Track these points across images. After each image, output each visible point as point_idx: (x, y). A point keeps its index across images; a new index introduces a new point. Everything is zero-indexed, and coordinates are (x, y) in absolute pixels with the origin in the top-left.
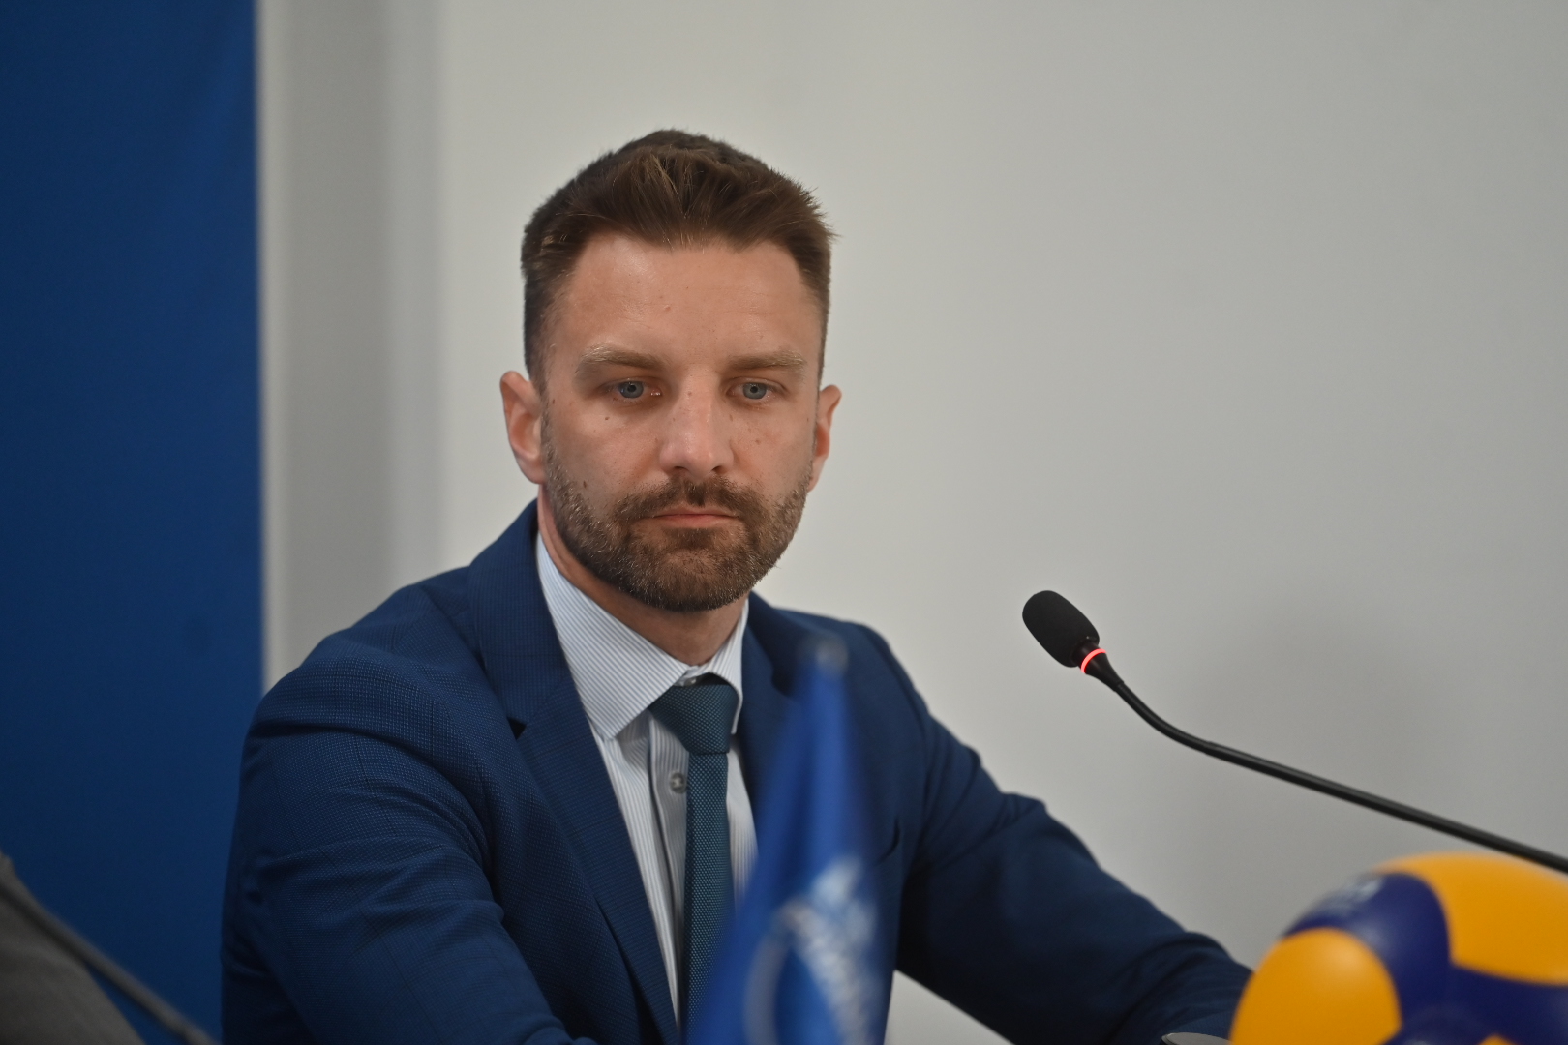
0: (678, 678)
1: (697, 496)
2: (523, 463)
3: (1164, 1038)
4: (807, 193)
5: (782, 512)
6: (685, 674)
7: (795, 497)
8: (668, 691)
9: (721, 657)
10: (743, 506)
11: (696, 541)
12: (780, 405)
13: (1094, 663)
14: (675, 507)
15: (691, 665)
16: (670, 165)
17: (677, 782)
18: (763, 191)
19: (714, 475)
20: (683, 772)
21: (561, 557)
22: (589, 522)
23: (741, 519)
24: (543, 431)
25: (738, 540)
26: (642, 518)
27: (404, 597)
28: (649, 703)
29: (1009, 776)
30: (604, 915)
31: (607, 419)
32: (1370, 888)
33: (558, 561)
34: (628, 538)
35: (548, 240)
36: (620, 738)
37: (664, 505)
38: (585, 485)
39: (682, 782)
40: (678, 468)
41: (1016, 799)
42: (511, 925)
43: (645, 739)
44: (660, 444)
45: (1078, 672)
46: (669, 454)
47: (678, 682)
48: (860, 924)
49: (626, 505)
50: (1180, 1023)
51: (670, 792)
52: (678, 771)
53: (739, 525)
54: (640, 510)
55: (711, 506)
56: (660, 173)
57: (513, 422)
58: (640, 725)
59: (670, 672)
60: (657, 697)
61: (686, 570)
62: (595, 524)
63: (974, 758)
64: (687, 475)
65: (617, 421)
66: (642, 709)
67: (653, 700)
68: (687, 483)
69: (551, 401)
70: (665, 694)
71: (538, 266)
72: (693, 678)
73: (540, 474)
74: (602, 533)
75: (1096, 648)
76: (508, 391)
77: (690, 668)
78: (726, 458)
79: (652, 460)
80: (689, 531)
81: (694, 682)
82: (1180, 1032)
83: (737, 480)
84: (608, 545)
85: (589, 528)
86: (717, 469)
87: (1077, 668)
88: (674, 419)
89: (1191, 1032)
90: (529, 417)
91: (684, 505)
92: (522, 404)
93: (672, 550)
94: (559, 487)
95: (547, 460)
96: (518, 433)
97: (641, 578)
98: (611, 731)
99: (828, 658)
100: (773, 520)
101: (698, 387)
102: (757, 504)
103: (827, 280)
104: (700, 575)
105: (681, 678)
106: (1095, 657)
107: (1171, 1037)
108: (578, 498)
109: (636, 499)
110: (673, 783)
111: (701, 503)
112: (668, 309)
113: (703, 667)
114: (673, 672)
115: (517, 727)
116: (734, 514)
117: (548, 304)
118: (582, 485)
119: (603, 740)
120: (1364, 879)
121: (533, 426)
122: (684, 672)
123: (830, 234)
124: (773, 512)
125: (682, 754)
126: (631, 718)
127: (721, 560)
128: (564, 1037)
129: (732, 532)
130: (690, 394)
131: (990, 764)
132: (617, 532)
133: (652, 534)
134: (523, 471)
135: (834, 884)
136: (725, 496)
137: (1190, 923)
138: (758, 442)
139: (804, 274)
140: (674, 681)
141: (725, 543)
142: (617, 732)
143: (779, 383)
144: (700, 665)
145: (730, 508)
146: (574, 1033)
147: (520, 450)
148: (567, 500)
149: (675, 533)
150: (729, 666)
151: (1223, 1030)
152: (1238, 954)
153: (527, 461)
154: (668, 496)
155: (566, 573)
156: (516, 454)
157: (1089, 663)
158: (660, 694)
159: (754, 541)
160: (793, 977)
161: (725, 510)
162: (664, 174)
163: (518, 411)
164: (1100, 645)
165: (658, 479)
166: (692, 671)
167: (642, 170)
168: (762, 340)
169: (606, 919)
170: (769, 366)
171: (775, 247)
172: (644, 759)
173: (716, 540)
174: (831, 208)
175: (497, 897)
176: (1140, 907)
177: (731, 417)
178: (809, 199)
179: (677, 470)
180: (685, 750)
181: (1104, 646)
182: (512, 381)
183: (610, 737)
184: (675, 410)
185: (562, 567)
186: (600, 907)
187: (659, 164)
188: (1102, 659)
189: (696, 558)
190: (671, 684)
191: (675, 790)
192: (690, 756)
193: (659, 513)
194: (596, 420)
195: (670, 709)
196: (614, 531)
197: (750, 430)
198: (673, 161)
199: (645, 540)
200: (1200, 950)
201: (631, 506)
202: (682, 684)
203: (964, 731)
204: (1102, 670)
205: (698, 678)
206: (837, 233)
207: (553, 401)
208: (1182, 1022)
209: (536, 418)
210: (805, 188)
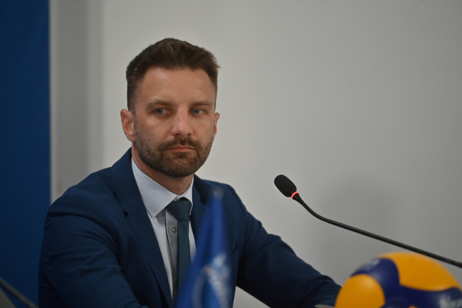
0: (174, 199)
1: (183, 142)
2: (128, 136)
3: (315, 306)
4: (212, 54)
5: (206, 148)
6: (176, 198)
7: (210, 144)
8: (171, 202)
9: (186, 192)
10: (196, 146)
11: (182, 156)
12: (205, 116)
13: (295, 196)
14: (176, 146)
15: (177, 195)
16: (174, 46)
17: (174, 230)
18: (200, 53)
19: (188, 136)
20: (175, 227)
21: (139, 164)
22: (150, 151)
23: (195, 149)
24: (135, 126)
25: (194, 156)
26: (166, 149)
27: (93, 176)
28: (166, 206)
29: (270, 229)
30: (151, 269)
31: (155, 121)
32: (376, 262)
33: (138, 165)
34: (162, 155)
35: (136, 69)
36: (157, 217)
37: (173, 145)
38: (149, 140)
39: (175, 230)
40: (177, 134)
41: (272, 236)
42: (124, 272)
43: (164, 217)
44: (171, 128)
45: (290, 199)
46: (174, 130)
47: (174, 200)
48: (226, 273)
49: (161, 146)
50: (320, 302)
51: (172, 233)
52: (174, 226)
53: (195, 151)
54: (165, 147)
55: (187, 146)
56: (170, 48)
57: (124, 124)
58: (163, 213)
59: (171, 197)
60: (168, 204)
61: (180, 164)
62: (152, 152)
63: (260, 223)
64: (180, 136)
65: (158, 121)
66: (164, 208)
67: (167, 205)
68: (180, 138)
69: (137, 116)
70: (170, 203)
71: (133, 77)
72: (178, 199)
73: (133, 139)
74: (154, 154)
75: (296, 192)
76: (123, 115)
77: (177, 196)
78: (191, 131)
79: (169, 132)
80: (180, 153)
81: (178, 200)
82: (320, 304)
83: (194, 138)
84: (156, 158)
85: (150, 153)
86: (189, 135)
87: (290, 198)
88: (176, 120)
89: (323, 304)
90: (129, 122)
91: (179, 145)
92: (127, 118)
93: (175, 159)
94: (140, 142)
95: (136, 134)
96: (126, 127)
97: (166, 167)
98: (154, 215)
99: (217, 194)
100: (204, 150)
101: (182, 111)
102: (200, 145)
103: (217, 81)
104: (184, 166)
105: (175, 199)
106: (296, 194)
107: (317, 306)
108: (146, 144)
109: (164, 144)
110: (173, 230)
111: (184, 144)
112: (173, 88)
113: (181, 196)
114: (172, 197)
115: (126, 214)
116: (193, 148)
117: (136, 88)
118: (147, 140)
119: (152, 217)
120: (374, 260)
121: (131, 125)
122: (176, 197)
123: (218, 67)
124: (204, 148)
125: (175, 221)
126: (161, 211)
127: (190, 161)
128: (139, 305)
129: (192, 153)
130: (180, 112)
131: (264, 225)
132: (159, 154)
133: (169, 154)
134: (128, 138)
135: (219, 261)
136: (191, 142)
137: (323, 273)
138: (200, 127)
139: (211, 79)
140: (173, 200)
141: (191, 156)
142: (156, 215)
143: (205, 109)
144: (180, 195)
145: (192, 146)
146: (142, 304)
147: (127, 132)
148: (143, 145)
149: (176, 154)
150: (189, 195)
151: (333, 304)
152: (337, 282)
153: (129, 135)
154: (174, 143)
155: (141, 168)
156: (125, 133)
157: (294, 196)
158: (169, 203)
159: (199, 156)
160: (206, 288)
161: (191, 147)
162: (171, 48)
163: (126, 121)
164: (297, 191)
165: (171, 138)
166: (178, 197)
167: (165, 47)
168: (200, 97)
169: (152, 270)
170: (203, 105)
171: (203, 71)
172: (164, 223)
173: (188, 156)
174: (219, 59)
175: (120, 264)
176: (308, 267)
177: (192, 120)
178: (213, 56)
179: (177, 135)
180: (176, 220)
181: (298, 191)
182: (124, 112)
183: (154, 216)
184: (176, 117)
185: (140, 166)
186: (150, 267)
187: (170, 45)
188: (297, 195)
189: (182, 161)
190: (172, 201)
191: (173, 232)
192: (178, 222)
193: (171, 148)
194: (152, 121)
195: (172, 208)
196: (158, 153)
197: (197, 123)
198: (174, 45)
199: (167, 156)
200: (326, 281)
201: (163, 146)
202: (175, 200)
203: (257, 216)
204: (297, 198)
205: (179, 199)
206: (221, 66)
207: (138, 117)
208: (320, 301)
209: (132, 122)
210: (212, 53)
